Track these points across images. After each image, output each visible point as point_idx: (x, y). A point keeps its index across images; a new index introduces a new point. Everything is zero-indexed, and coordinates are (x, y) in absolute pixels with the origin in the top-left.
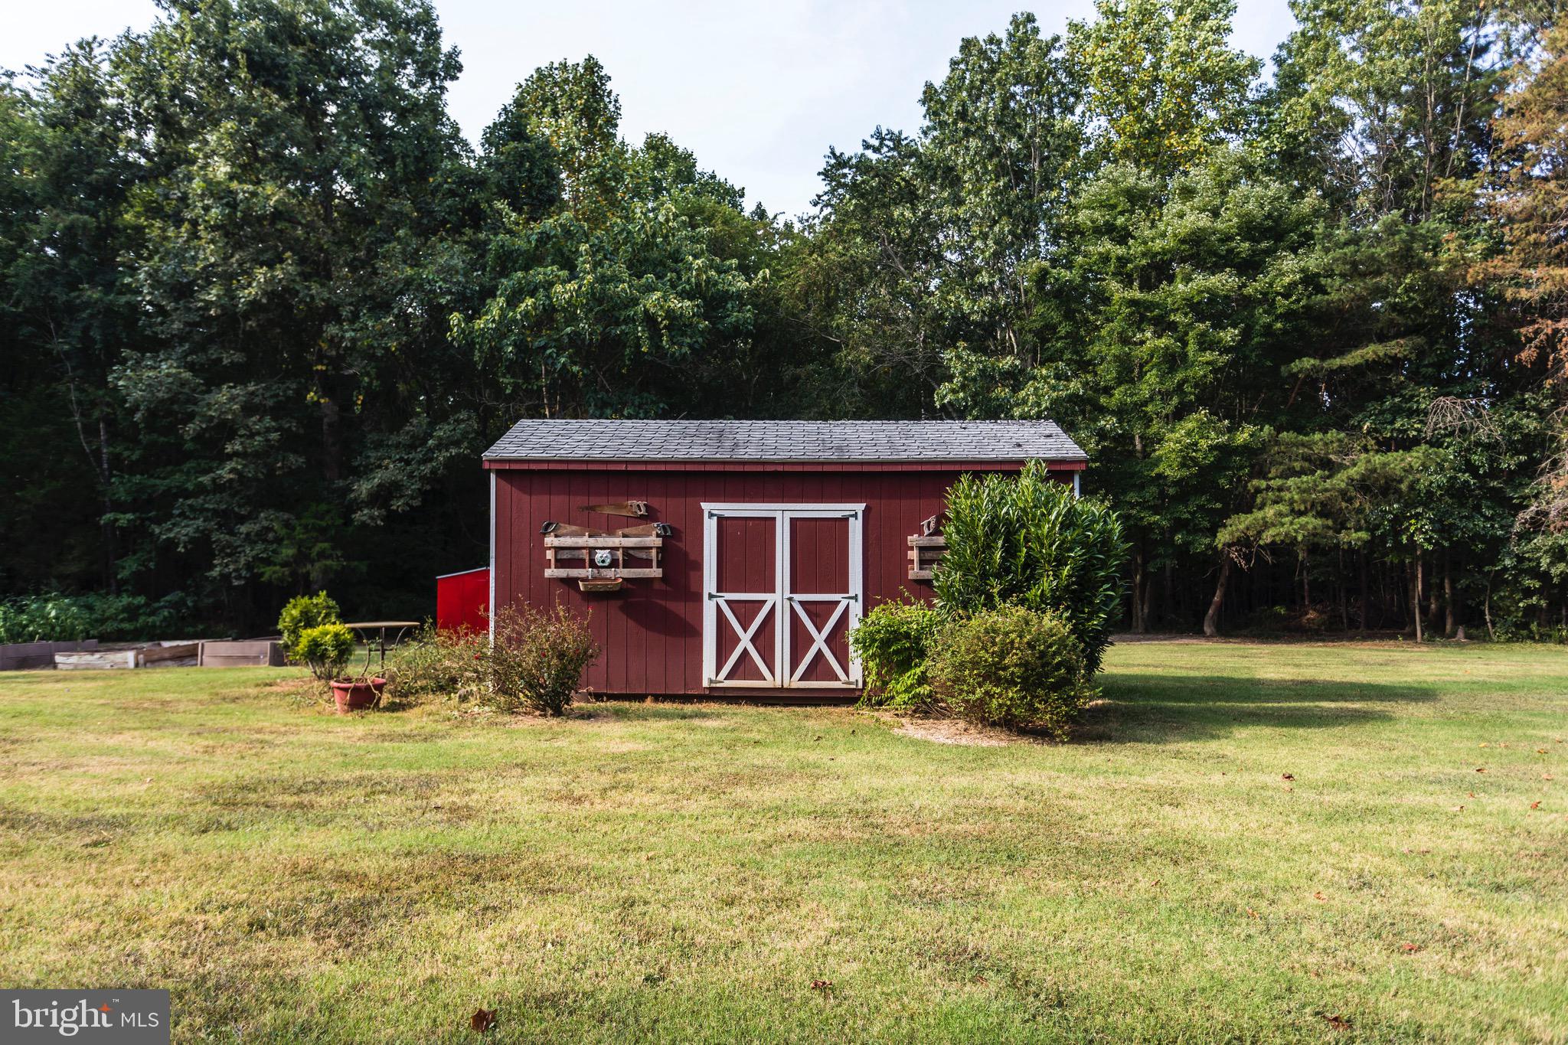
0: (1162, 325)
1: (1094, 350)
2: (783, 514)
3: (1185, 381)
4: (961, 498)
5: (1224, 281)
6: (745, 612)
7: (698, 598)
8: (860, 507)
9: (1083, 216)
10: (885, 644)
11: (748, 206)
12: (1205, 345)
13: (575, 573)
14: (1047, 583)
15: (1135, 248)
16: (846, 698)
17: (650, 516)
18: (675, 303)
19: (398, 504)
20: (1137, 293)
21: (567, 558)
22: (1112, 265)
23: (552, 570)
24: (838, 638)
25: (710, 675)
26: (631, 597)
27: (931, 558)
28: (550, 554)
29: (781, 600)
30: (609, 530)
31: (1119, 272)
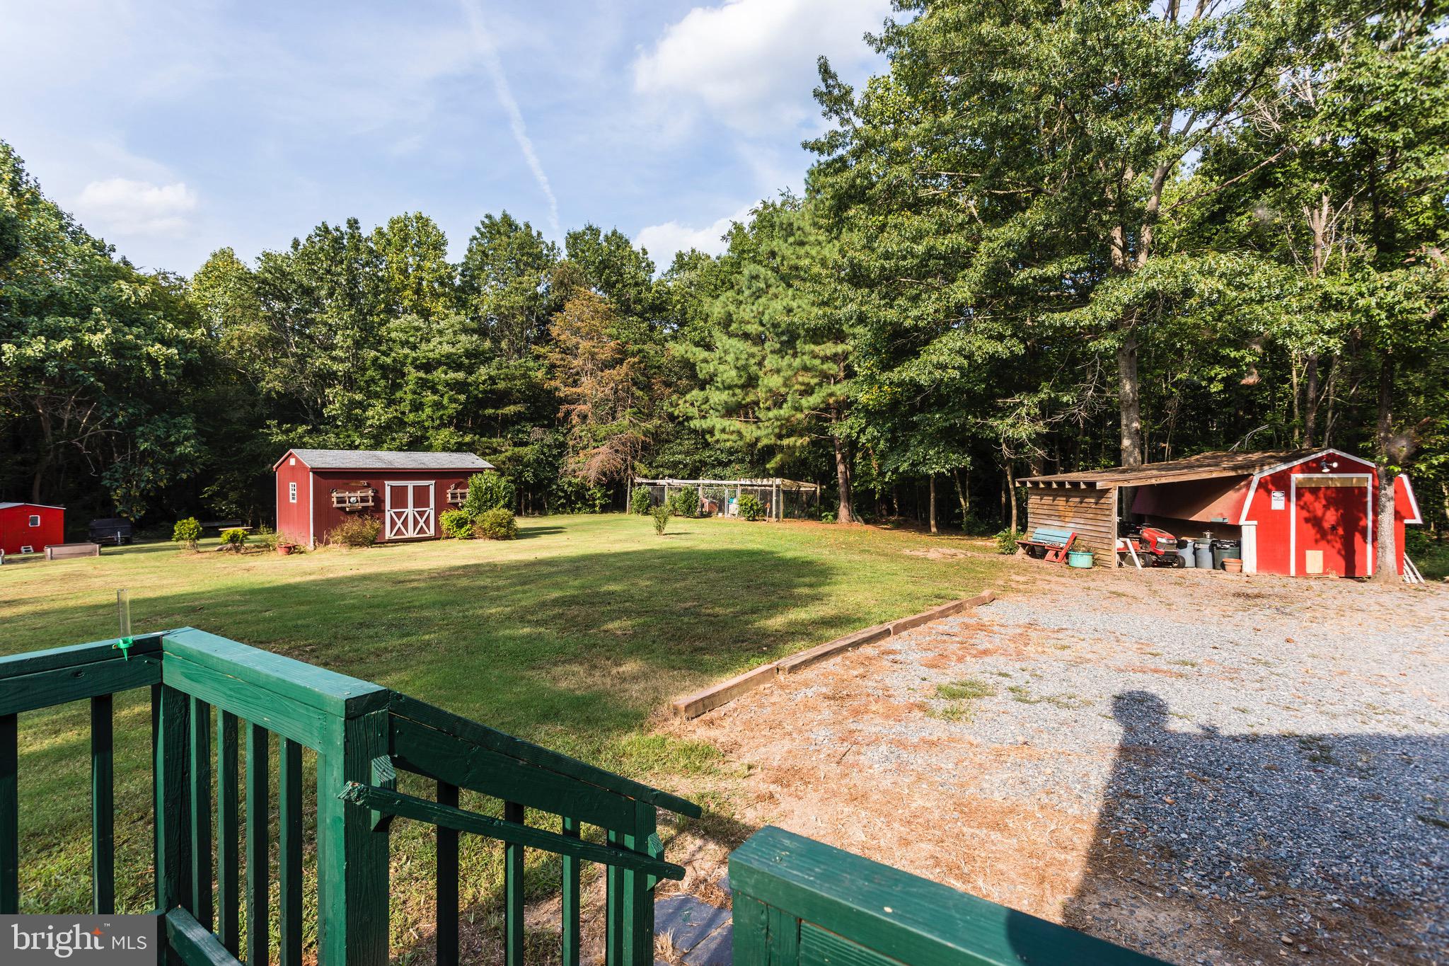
0: (434, 390)
1: (399, 394)
2: (410, 485)
3: (443, 414)
5: (461, 375)
6: (399, 515)
7: (384, 511)
8: (433, 482)
9: (394, 335)
10: (454, 521)
12: (452, 400)
13: (343, 505)
15: (419, 353)
16: (431, 539)
17: (369, 486)
20: (422, 374)
21: (341, 500)
22: (409, 360)
23: (335, 505)
24: (427, 522)
25: (388, 535)
26: (362, 513)
27: (454, 496)
28: (334, 500)
29: (410, 511)
30: (355, 491)
31: (412, 363)
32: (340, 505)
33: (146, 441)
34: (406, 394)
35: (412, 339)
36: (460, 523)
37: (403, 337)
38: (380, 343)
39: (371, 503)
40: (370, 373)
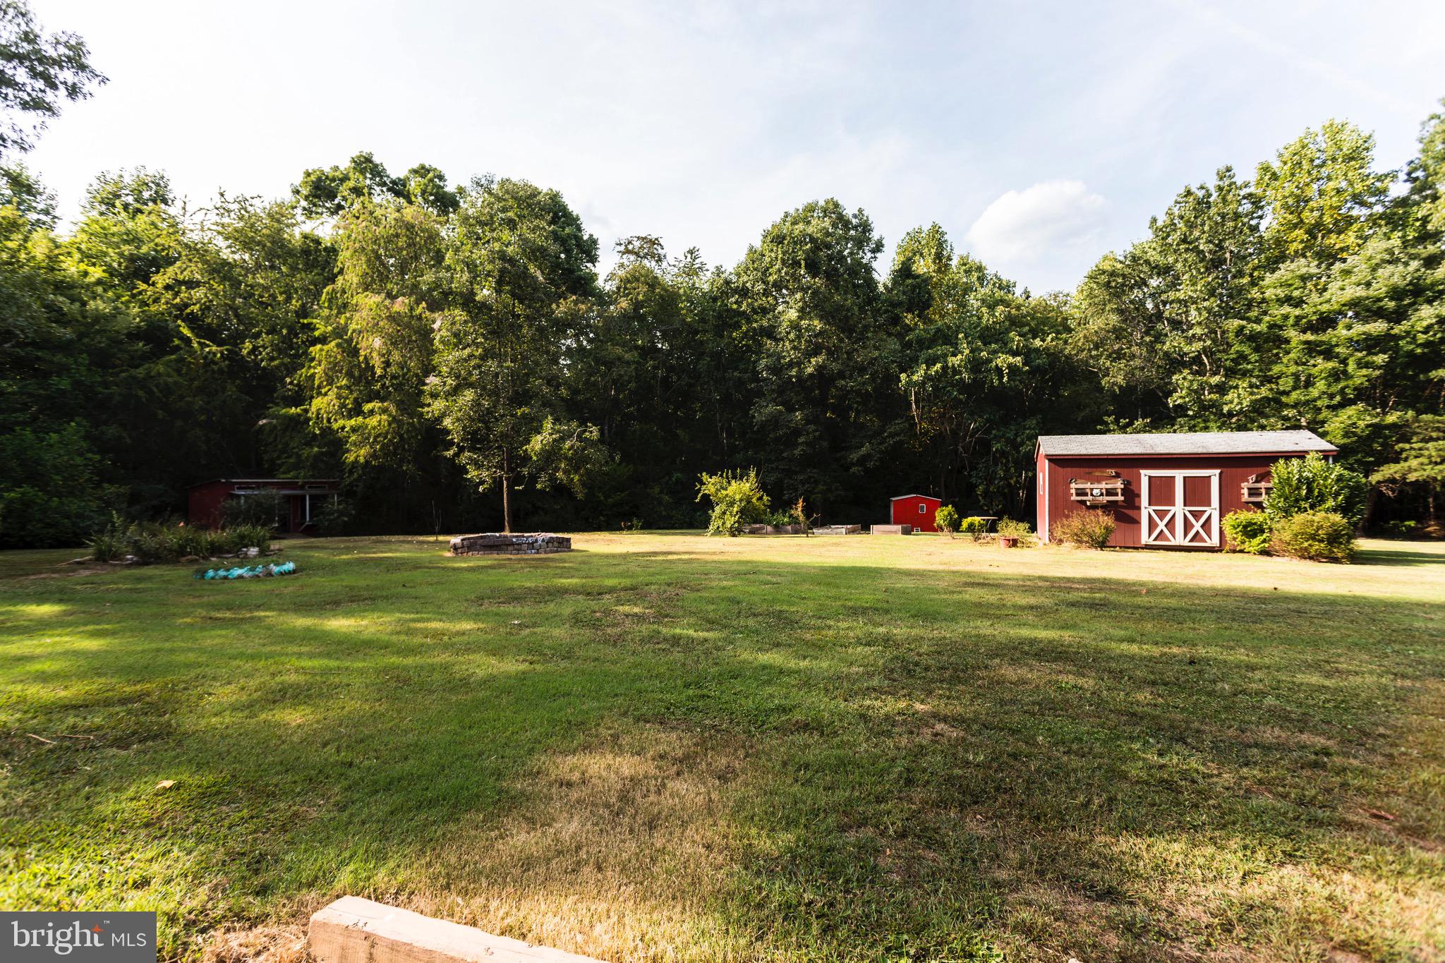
0: (1328, 354)
1: (1276, 369)
2: (1179, 475)
3: (1347, 387)
4: (1279, 469)
5: (1376, 327)
6: (1161, 515)
7: (1139, 508)
8: (1217, 472)
9: (1269, 293)
10: (1245, 527)
12: (1364, 365)
13: (1084, 498)
14: (1331, 503)
15: (1307, 309)
16: (1211, 550)
17: (1118, 476)
18: (1011, 360)
19: (871, 465)
20: (1309, 336)
21: (1081, 492)
22: (1291, 321)
23: (1074, 498)
24: (1206, 525)
25: (1145, 539)
26: (1108, 508)
27: (1254, 492)
28: (1073, 491)
29: (1179, 509)
30: (1099, 481)
31: (1296, 324)
32: (1079, 498)
33: (999, 442)
34: (1286, 367)
35: (1296, 293)
36: (1251, 531)
37: (1281, 293)
38: (1249, 306)
39: (1120, 498)
40: (1236, 347)
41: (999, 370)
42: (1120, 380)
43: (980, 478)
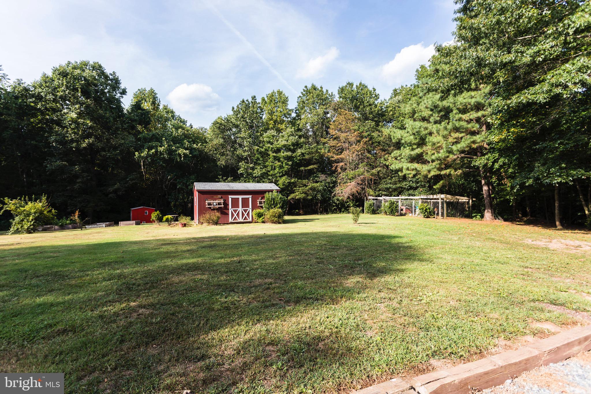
0: (279, 160)
2: (240, 197)
3: (283, 171)
4: (267, 195)
5: (289, 154)
6: (235, 211)
7: (228, 209)
8: (251, 196)
9: (265, 139)
10: (258, 214)
11: (188, 124)
12: (287, 164)
13: (210, 206)
14: (279, 206)
15: (274, 146)
16: (249, 222)
18: (184, 151)
19: (120, 193)
20: (274, 154)
21: (209, 204)
22: (270, 149)
23: (207, 206)
24: (248, 214)
25: (230, 220)
26: (219, 210)
27: (261, 203)
28: (207, 204)
29: (240, 209)
30: (216, 200)
31: (271, 150)
32: (209, 206)
33: (180, 184)
34: (269, 163)
35: (271, 140)
36: (260, 215)
37: (268, 139)
38: (260, 143)
39: (222, 206)
40: (257, 155)
41: (180, 155)
42: (223, 163)
43: (172, 199)
